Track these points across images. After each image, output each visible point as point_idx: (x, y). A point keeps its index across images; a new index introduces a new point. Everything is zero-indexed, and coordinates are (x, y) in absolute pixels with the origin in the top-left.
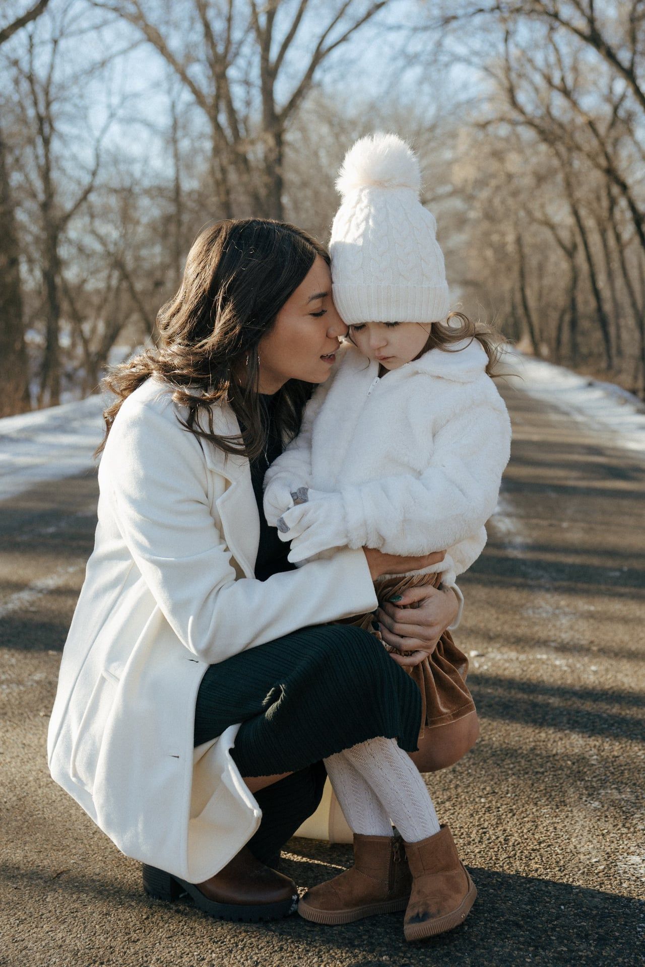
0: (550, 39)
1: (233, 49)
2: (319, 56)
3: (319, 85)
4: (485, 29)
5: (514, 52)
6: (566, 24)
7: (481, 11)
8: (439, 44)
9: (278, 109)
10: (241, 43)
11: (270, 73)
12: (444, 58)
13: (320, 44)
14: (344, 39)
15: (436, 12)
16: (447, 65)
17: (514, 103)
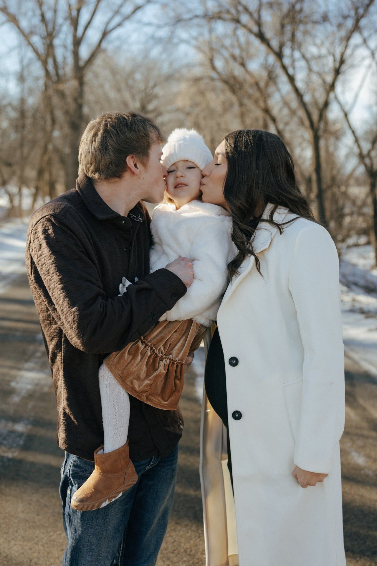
0: (235, 34)
1: (57, 28)
2: (105, 34)
3: (105, 51)
4: (199, 25)
5: (214, 40)
6: (245, 26)
7: (197, 16)
8: (173, 32)
9: (82, 63)
10: (61, 26)
11: (77, 42)
12: (175, 40)
13: (106, 27)
14: (119, 25)
15: (172, 14)
16: (177, 44)
17: (214, 68)
